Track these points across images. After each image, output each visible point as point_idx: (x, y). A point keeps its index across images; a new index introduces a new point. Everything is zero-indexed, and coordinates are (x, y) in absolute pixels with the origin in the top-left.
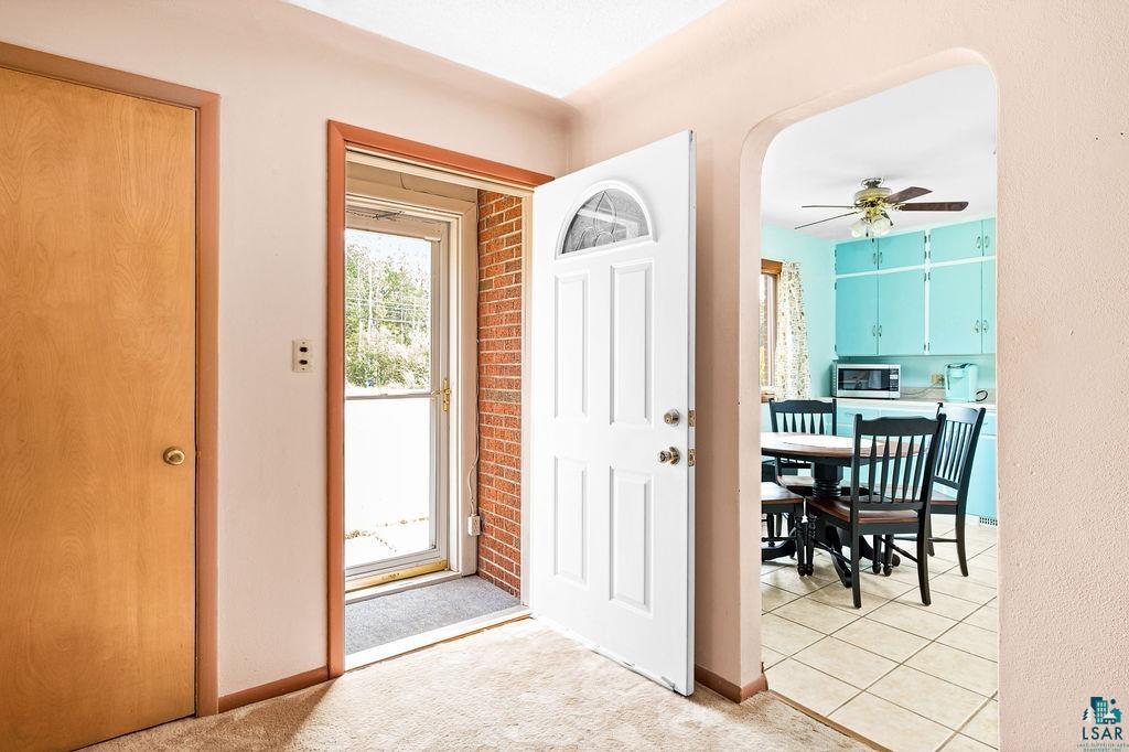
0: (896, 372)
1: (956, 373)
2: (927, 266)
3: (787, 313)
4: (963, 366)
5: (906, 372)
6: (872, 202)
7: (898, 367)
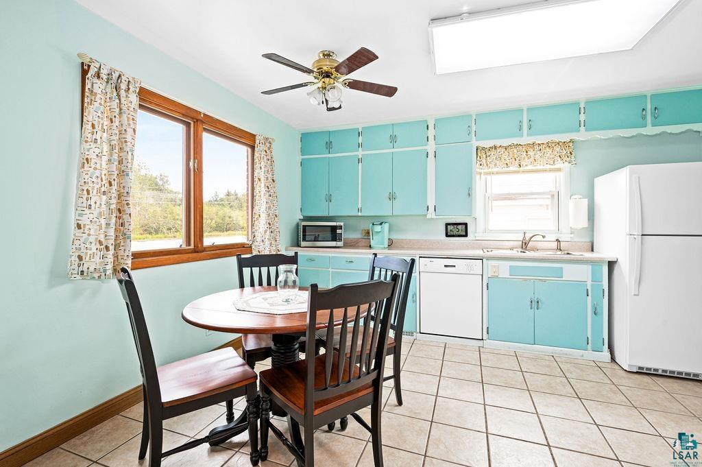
0: (340, 227)
1: (378, 228)
2: (360, 153)
3: (262, 179)
4: (381, 224)
5: (348, 228)
6: (326, 72)
7: (342, 224)
